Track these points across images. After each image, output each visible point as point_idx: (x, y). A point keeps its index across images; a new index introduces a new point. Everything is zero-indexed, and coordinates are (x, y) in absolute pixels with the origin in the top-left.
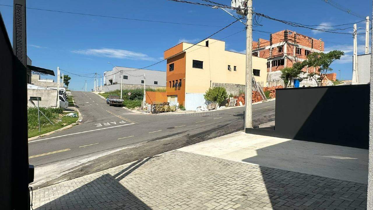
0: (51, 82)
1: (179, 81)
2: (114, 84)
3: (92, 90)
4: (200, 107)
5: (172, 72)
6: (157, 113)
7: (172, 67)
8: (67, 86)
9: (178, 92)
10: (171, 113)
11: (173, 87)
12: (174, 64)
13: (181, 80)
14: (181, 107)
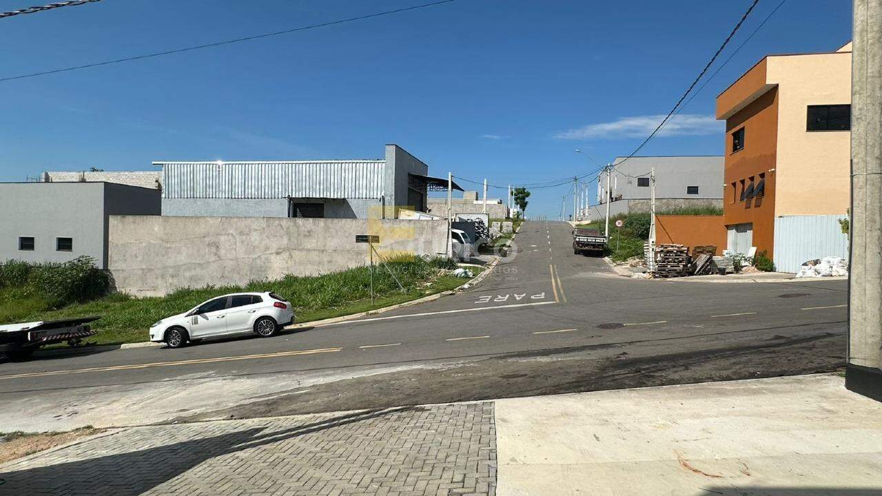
0: (495, 205)
1: (758, 180)
2: (616, 199)
3: (571, 216)
4: (816, 262)
5: (739, 155)
6: (666, 277)
7: (738, 140)
8: (524, 210)
9: (753, 214)
10: (715, 279)
11: (742, 200)
12: (743, 129)
13: (762, 176)
14: (764, 261)
